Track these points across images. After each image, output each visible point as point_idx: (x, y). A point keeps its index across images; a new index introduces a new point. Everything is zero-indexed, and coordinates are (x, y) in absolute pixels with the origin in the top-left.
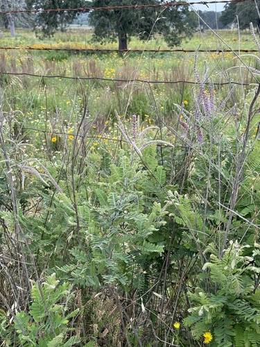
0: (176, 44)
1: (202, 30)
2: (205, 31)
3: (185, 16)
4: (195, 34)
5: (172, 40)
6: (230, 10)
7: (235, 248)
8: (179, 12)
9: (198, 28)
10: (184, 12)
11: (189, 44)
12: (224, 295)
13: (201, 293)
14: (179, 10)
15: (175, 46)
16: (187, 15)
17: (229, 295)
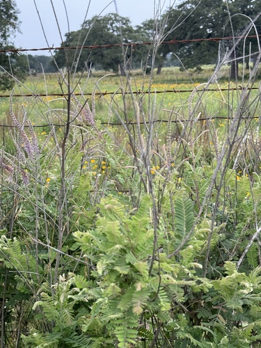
0: (8, 88)
1: (35, 75)
2: (38, 74)
3: (14, 60)
4: (28, 78)
5: (3, 83)
6: (60, 55)
7: (62, 281)
8: (8, 56)
9: (30, 72)
10: (13, 56)
11: (22, 87)
12: (59, 331)
13: (35, 334)
14: (7, 54)
15: (7, 90)
16: (17, 60)
17: (64, 330)
